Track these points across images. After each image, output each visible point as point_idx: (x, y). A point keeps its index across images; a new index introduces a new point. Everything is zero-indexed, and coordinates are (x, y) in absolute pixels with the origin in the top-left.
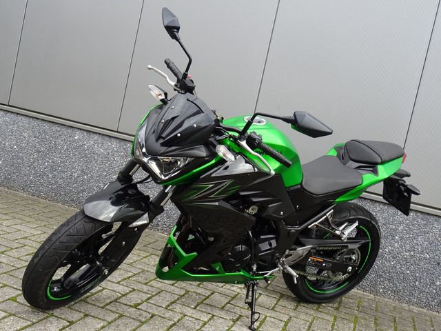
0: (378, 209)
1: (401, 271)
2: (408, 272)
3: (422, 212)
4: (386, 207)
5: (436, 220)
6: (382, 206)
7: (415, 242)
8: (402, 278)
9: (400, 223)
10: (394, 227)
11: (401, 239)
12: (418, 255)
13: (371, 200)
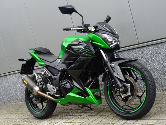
0: (136, 52)
1: (159, 76)
2: (162, 75)
3: (154, 44)
4: (139, 49)
5: (161, 45)
6: (137, 50)
7: (158, 59)
8: (161, 79)
9: (148, 54)
10: (146, 57)
11: (152, 61)
12: (162, 65)
13: (132, 49)
